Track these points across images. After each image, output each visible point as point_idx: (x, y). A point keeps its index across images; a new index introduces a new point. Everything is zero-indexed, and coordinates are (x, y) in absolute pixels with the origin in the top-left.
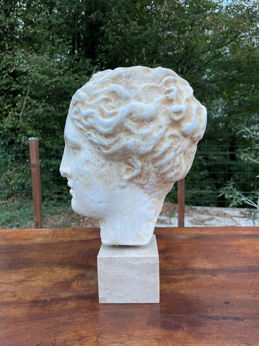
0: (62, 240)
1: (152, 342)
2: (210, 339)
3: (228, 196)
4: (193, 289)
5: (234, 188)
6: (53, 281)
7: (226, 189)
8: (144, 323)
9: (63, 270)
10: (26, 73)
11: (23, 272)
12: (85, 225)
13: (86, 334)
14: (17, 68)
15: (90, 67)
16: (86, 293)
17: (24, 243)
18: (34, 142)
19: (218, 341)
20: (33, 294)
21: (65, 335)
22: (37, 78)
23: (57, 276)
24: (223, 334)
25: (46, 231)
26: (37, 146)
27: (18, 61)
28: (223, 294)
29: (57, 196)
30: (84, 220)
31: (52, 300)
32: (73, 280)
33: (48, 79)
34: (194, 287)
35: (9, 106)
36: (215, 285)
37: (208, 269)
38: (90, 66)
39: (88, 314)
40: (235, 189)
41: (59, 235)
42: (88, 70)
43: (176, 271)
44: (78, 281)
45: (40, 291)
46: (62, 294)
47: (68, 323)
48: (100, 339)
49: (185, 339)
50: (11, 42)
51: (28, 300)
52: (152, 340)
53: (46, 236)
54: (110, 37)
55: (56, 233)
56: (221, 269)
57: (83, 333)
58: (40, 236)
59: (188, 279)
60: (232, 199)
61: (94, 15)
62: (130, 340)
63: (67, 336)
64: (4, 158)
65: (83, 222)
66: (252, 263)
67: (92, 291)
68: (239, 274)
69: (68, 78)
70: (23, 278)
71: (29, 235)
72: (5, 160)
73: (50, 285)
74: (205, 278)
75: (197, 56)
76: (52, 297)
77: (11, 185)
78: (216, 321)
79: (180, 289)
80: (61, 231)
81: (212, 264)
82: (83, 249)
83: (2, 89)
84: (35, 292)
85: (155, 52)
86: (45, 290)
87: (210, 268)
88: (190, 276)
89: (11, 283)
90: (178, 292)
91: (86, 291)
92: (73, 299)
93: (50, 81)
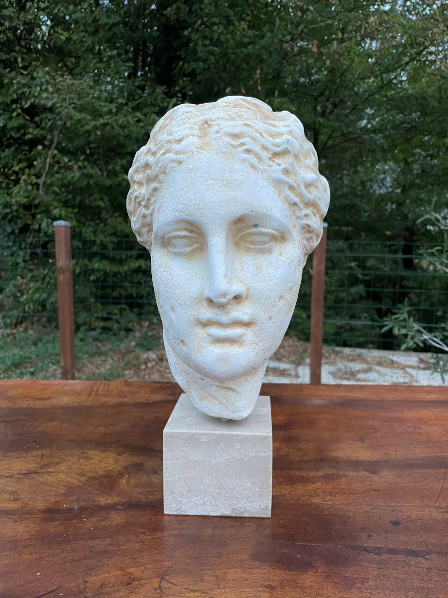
0: (105, 402)
1: (259, 591)
2: (364, 590)
3: (399, 330)
4: (335, 496)
5: (409, 317)
6: (85, 475)
7: (397, 319)
8: (245, 557)
9: (103, 455)
10: (51, 110)
11: (33, 456)
12: (149, 375)
13: (140, 573)
14: (37, 100)
15: (163, 100)
16: (143, 498)
17: (39, 404)
18: (63, 229)
19: (379, 593)
20: (49, 498)
21: (103, 574)
22: (71, 118)
23: (92, 466)
24: (388, 581)
25: (78, 384)
26: (69, 237)
27: (38, 89)
28: (388, 506)
29: (102, 324)
30: (147, 367)
31: (82, 510)
32: (121, 474)
33: (91, 120)
34: (337, 493)
35: (21, 165)
36: (375, 490)
37: (363, 461)
38: (164, 98)
39: (145, 538)
40: (412, 319)
41: (100, 392)
42: (159, 106)
43: (306, 462)
44: (129, 477)
45: (62, 491)
46: (101, 499)
47: (109, 551)
48: (166, 582)
49: (319, 589)
50: (27, 54)
51: (40, 508)
52: (260, 589)
53: (78, 394)
54: (199, 49)
55: (95, 388)
56: (386, 462)
57: (136, 571)
58: (67, 393)
59: (327, 478)
60: (406, 336)
61: (172, 10)
62: (219, 588)
63: (106, 575)
64: (12, 255)
65: (144, 370)
66: (442, 453)
67: (154, 494)
68: (419, 471)
69: (125, 119)
70: (32, 468)
71: (48, 391)
72: (13, 259)
73: (80, 481)
74: (358, 477)
75: (351, 85)
76: (82, 504)
77: (22, 302)
78: (375, 556)
79: (312, 496)
80: (104, 386)
81: (370, 451)
82: (142, 418)
83: (11, 135)
84: (53, 493)
85: (277, 77)
86: (70, 490)
87: (367, 459)
88: (330, 473)
89: (11, 477)
90: (308, 502)
91: (143, 494)
92: (120, 507)
93: (93, 123)
